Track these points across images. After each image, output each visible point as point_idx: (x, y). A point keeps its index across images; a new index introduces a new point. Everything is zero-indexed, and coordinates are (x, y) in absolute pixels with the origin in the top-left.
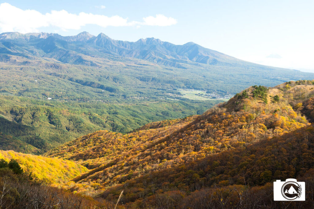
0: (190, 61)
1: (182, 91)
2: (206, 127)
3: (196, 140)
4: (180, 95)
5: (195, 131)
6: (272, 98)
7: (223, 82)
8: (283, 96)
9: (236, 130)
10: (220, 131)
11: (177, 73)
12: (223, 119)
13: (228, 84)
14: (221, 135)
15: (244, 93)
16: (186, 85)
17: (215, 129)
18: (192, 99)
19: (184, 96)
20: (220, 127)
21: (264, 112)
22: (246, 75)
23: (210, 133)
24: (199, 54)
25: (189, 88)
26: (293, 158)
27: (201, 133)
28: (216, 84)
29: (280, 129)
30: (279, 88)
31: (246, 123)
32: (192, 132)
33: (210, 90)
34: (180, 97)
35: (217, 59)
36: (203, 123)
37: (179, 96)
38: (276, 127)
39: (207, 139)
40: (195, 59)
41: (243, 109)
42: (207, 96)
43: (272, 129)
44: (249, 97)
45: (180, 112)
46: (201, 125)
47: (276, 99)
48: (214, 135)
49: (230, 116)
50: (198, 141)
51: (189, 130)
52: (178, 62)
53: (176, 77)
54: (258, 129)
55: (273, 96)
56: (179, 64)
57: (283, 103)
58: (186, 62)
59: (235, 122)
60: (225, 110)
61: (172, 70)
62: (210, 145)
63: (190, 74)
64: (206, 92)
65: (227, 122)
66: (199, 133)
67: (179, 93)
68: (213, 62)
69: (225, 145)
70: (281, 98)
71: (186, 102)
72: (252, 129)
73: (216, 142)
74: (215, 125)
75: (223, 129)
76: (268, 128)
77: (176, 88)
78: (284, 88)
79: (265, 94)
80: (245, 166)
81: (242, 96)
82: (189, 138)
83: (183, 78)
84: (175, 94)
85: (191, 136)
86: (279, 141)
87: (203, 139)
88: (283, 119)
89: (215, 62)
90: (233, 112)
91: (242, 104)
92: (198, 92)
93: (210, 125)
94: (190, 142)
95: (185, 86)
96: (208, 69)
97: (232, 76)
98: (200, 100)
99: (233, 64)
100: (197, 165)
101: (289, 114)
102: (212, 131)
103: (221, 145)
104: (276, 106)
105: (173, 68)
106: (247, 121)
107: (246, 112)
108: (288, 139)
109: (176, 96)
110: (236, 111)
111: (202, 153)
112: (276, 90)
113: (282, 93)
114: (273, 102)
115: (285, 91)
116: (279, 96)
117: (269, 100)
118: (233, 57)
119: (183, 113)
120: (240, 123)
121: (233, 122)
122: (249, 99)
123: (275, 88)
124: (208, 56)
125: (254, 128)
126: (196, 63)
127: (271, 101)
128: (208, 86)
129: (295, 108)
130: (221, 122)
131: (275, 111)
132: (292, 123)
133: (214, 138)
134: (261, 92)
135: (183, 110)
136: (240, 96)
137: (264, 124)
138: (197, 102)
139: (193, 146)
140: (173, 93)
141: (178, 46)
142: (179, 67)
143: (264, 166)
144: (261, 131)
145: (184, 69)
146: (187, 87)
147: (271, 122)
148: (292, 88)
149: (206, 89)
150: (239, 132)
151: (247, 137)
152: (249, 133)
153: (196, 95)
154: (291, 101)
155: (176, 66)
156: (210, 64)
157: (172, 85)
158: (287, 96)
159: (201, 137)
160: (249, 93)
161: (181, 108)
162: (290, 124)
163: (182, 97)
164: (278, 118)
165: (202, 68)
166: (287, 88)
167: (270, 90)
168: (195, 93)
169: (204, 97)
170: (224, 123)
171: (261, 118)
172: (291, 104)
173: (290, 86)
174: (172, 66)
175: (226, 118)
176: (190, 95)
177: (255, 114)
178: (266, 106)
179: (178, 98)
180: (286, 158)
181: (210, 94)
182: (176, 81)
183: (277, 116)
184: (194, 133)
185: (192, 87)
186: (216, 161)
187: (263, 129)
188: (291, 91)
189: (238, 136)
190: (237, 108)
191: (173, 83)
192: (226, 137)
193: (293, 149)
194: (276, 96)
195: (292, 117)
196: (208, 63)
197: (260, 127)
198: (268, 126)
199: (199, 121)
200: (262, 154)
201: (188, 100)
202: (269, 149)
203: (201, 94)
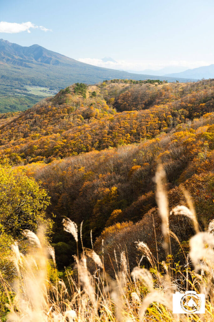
0: (35, 61)
1: (28, 88)
2: (34, 117)
3: (25, 129)
4: (27, 91)
5: (25, 121)
6: (91, 94)
7: (64, 80)
8: (100, 92)
9: (59, 120)
10: (45, 121)
11: (24, 72)
12: (49, 111)
13: (68, 83)
14: (46, 124)
15: (67, 89)
16: (31, 82)
17: (42, 119)
18: (37, 95)
19: (30, 92)
20: (46, 117)
21: (83, 105)
22: (83, 74)
23: (38, 123)
24: (43, 55)
25: (34, 85)
26: (96, 142)
27: (30, 123)
28: (57, 82)
29: (95, 120)
30: (97, 86)
31: (67, 114)
32: (23, 122)
33: (53, 87)
34: (27, 93)
35: (59, 60)
36: (32, 114)
37: (25, 92)
38: (91, 118)
39: (35, 127)
40: (39, 60)
41: (66, 103)
42: (50, 92)
43: (87, 120)
44: (71, 93)
45: (26, 106)
46: (31, 116)
47: (94, 94)
48: (40, 124)
49: (54, 108)
50: (27, 130)
51: (20, 120)
52: (25, 61)
53: (23, 75)
54: (76, 119)
55: (92, 92)
56: (26, 64)
57: (98, 98)
58: (32, 62)
59: (59, 114)
60: (51, 103)
61: (19, 69)
62: (37, 133)
63: (36, 73)
64: (49, 89)
65: (52, 113)
66: (29, 123)
67: (26, 90)
68: (56, 63)
69: (49, 132)
70: (98, 93)
71: (32, 98)
72: (72, 119)
73: (42, 130)
74: (42, 116)
75: (48, 119)
76: (85, 119)
77: (23, 85)
78: (101, 85)
79: (84, 90)
80: (58, 149)
81: (66, 91)
82: (20, 127)
83: (29, 76)
84: (22, 90)
85: (22, 125)
86: (86, 129)
87: (31, 127)
88: (97, 111)
89: (57, 63)
90: (57, 105)
91: (65, 99)
92: (42, 89)
93: (37, 116)
94: (20, 131)
95: (31, 84)
96: (51, 69)
97: (72, 75)
98: (44, 95)
99: (73, 65)
100: (20, 149)
101: (103, 106)
102: (39, 121)
103: (46, 133)
104: (93, 101)
105: (20, 67)
106: (68, 113)
107: (68, 105)
108: (94, 126)
109: (24, 92)
110: (60, 104)
111: (29, 139)
112: (95, 87)
113: (99, 90)
114: (91, 97)
115: (101, 88)
116: (96, 92)
117: (88, 95)
118: (73, 59)
119: (28, 106)
120: (62, 115)
121: (56, 113)
122: (71, 94)
123: (94, 85)
124: (51, 58)
125: (73, 119)
126: (41, 63)
127: (90, 96)
128: (51, 83)
129: (108, 103)
130: (47, 114)
131: (92, 104)
132: (104, 114)
133: (41, 127)
134: (81, 88)
135: (29, 104)
136: (64, 92)
137: (82, 115)
138: (41, 98)
139: (22, 134)
140: (20, 89)
141: (25, 48)
142: (26, 66)
143: (72, 149)
144: (79, 121)
145: (30, 69)
146: (33, 84)
147: (88, 114)
148: (108, 86)
149: (49, 86)
150: (61, 121)
151: (67, 126)
152: (69, 123)
153: (40, 91)
154: (106, 97)
155: (23, 65)
156: (53, 64)
157: (20, 82)
158: (103, 92)
159: (30, 126)
160: (71, 89)
161: (27, 102)
162: (102, 115)
163: (28, 93)
164: (93, 110)
165: (46, 68)
166: (103, 86)
167: (89, 87)
168: (40, 90)
169: (47, 93)
170: (50, 114)
171: (80, 111)
172: (106, 99)
173: (106, 84)
174: (19, 65)
175: (51, 110)
176: (35, 91)
177: (75, 107)
178: (85, 100)
179: (24, 94)
180: (90, 142)
181: (52, 91)
182: (23, 78)
183: (93, 108)
184: (24, 123)
185: (38, 84)
186: (36, 145)
187: (80, 119)
188: (107, 88)
189: (59, 125)
190: (60, 102)
191: (21, 80)
192: (50, 126)
193: (97, 134)
194: (94, 92)
195: (105, 110)
196: (51, 63)
197: (78, 117)
198: (85, 117)
199: (30, 112)
200: (72, 139)
201: (33, 95)
202: (78, 135)
203: (45, 90)
